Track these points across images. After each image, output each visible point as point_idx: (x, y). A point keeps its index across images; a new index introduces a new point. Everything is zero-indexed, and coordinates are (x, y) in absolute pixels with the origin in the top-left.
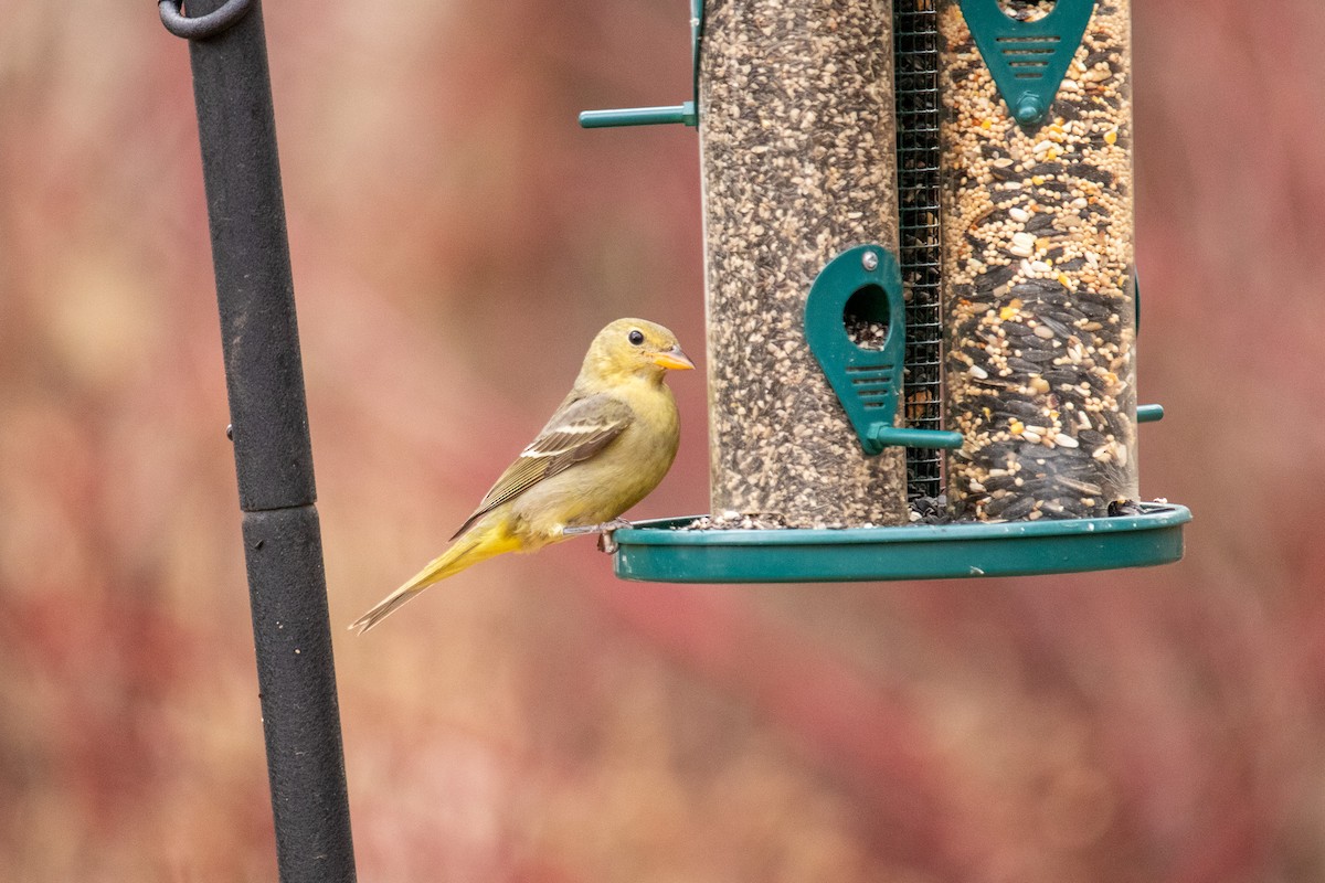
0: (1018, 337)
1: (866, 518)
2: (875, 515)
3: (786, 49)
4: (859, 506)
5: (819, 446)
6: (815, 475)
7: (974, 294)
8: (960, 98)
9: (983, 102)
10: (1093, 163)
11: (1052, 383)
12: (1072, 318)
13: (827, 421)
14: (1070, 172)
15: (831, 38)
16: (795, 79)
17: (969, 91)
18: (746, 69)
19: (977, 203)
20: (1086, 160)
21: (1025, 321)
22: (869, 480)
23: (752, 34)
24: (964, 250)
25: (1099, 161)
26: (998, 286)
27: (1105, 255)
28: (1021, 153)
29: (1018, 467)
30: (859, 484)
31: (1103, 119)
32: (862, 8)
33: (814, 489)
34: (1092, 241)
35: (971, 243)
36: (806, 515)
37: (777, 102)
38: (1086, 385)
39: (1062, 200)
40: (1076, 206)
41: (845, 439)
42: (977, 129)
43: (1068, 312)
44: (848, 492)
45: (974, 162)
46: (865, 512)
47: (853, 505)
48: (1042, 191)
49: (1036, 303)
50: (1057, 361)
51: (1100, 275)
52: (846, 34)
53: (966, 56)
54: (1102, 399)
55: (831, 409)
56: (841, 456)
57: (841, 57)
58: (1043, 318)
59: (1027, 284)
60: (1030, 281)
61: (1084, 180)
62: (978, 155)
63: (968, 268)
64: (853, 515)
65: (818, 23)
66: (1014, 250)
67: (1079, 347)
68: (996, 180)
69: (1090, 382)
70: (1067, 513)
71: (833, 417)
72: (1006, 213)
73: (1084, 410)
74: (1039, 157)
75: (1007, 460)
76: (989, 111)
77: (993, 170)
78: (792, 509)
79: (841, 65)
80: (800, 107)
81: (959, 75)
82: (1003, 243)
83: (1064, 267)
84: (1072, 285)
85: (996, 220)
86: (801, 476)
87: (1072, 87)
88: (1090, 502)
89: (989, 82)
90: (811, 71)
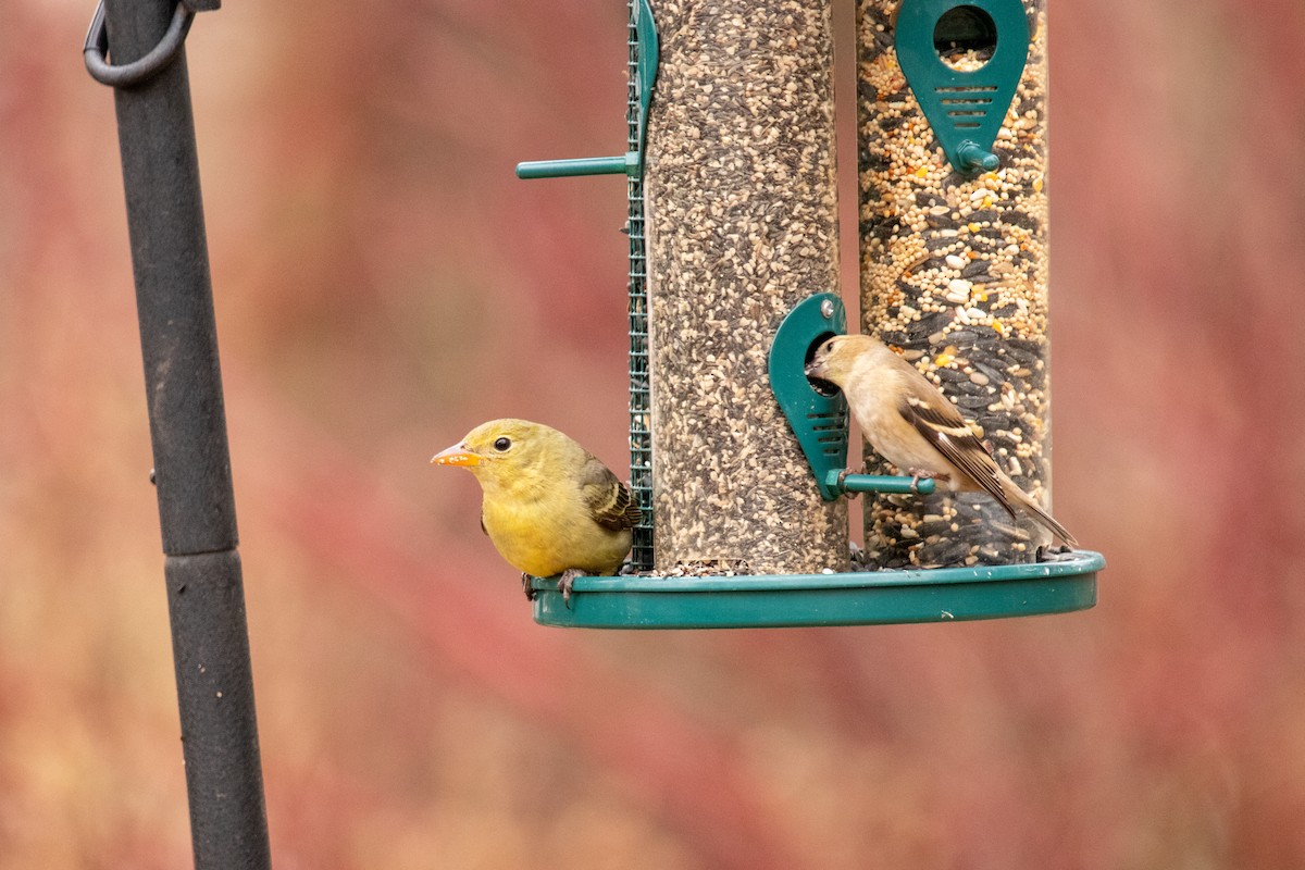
0: (955, 384)
1: (824, 565)
2: (831, 562)
3: (749, 67)
4: (818, 552)
5: (781, 492)
6: (778, 521)
7: (908, 341)
8: (893, 147)
9: (919, 151)
10: (1025, 210)
11: (986, 428)
12: (1005, 364)
13: (789, 466)
14: (1004, 220)
15: (792, 57)
16: (759, 97)
17: (902, 140)
18: (708, 88)
19: (911, 250)
20: (1018, 207)
21: (961, 368)
22: (826, 526)
23: (714, 53)
24: (895, 297)
25: (1029, 208)
26: (934, 333)
27: (1033, 300)
28: (959, 200)
29: (954, 512)
30: (818, 530)
31: (1032, 167)
32: (817, 27)
33: (777, 534)
34: (1023, 287)
35: (903, 290)
36: (769, 561)
37: (739, 119)
38: (1017, 430)
39: (996, 248)
40: (1009, 253)
41: (805, 485)
42: (911, 177)
43: (1002, 359)
44: (808, 538)
45: (908, 210)
46: (824, 557)
47: (813, 551)
48: (978, 238)
49: (970, 350)
50: (992, 408)
51: (1030, 321)
52: (805, 53)
53: (900, 105)
54: (1030, 443)
55: (793, 455)
56: (802, 503)
57: (801, 76)
58: (978, 365)
59: (963, 330)
60: (967, 328)
61: (1016, 227)
62: (912, 203)
63: (900, 316)
64: (812, 561)
65: (780, 42)
66: (951, 297)
67: (1012, 393)
68: (931, 228)
69: (1021, 428)
70: (1001, 559)
71: (795, 464)
72: (942, 260)
73: (1015, 455)
74: (975, 205)
75: (943, 505)
76: (925, 159)
77: (929, 218)
78: (755, 555)
79: (800, 84)
80: (764, 124)
81: (890, 125)
82: (938, 290)
83: (999, 313)
84: (1006, 332)
85: (932, 267)
86: (764, 521)
87: (1007, 134)
88: (1021, 546)
89: (926, 130)
90: (774, 90)
